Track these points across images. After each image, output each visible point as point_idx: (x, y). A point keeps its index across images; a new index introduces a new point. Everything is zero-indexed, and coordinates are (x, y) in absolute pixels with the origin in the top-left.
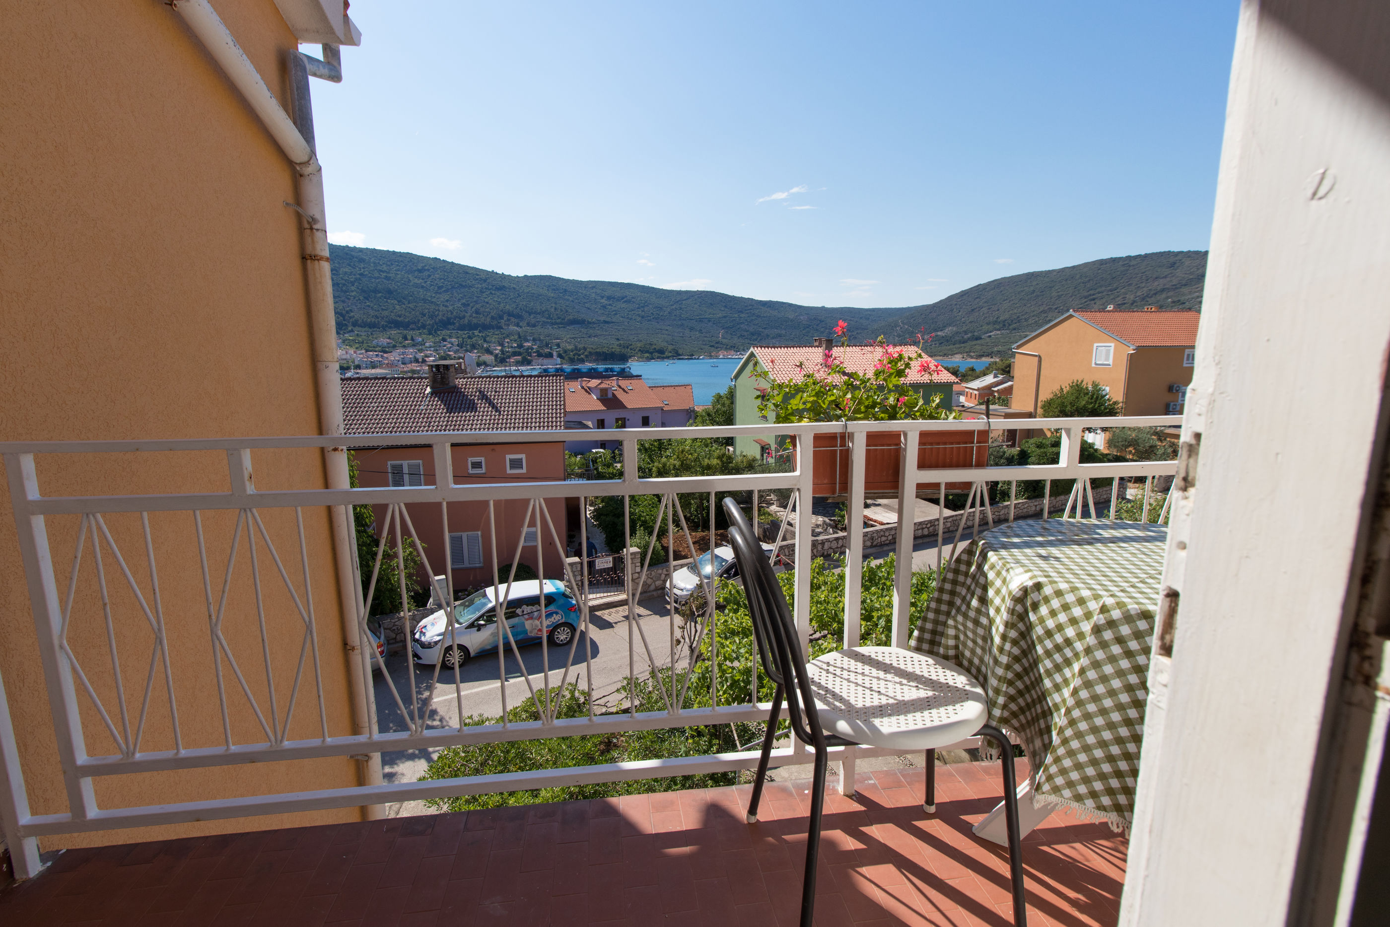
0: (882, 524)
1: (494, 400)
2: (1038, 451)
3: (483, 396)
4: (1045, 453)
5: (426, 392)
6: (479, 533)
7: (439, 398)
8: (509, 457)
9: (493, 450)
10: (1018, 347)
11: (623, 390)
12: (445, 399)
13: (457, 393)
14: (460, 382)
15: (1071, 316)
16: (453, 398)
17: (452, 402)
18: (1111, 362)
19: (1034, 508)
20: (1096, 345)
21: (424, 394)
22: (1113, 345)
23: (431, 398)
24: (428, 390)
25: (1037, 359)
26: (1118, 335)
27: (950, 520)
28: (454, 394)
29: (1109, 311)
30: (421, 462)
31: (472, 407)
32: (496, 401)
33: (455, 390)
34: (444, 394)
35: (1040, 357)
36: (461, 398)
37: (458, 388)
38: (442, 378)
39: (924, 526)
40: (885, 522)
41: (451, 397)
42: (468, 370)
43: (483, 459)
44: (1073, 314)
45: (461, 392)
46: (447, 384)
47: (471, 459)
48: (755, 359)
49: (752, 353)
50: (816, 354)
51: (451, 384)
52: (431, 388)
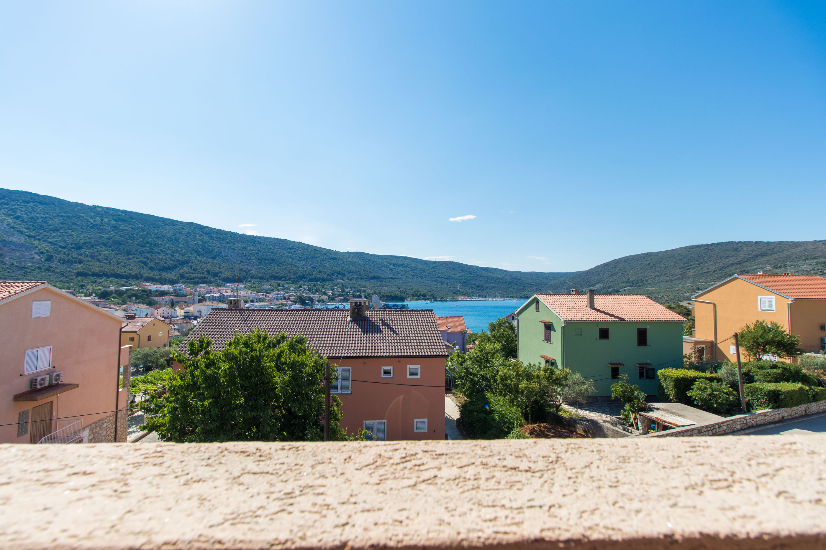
0: (679, 426)
2: (761, 372)
3: (384, 323)
4: (768, 373)
5: (348, 320)
6: (385, 421)
7: (357, 324)
8: (409, 366)
9: (399, 361)
10: (696, 297)
12: (361, 325)
14: (368, 313)
15: (736, 278)
16: (366, 324)
17: (366, 327)
18: (774, 308)
19: (777, 416)
20: (759, 297)
22: (774, 297)
23: (352, 324)
24: (349, 318)
25: (712, 305)
26: (778, 291)
27: (725, 424)
28: (366, 322)
29: (758, 275)
30: (350, 368)
31: (380, 331)
32: (394, 327)
33: (366, 319)
34: (360, 321)
35: (714, 304)
36: (371, 324)
37: (368, 318)
38: (358, 311)
39: (709, 429)
40: (680, 424)
42: (374, 306)
43: (391, 368)
44: (738, 276)
45: (370, 320)
46: (361, 315)
47: (383, 368)
48: (538, 302)
49: (536, 298)
50: (584, 299)
51: (363, 315)
52: (351, 317)
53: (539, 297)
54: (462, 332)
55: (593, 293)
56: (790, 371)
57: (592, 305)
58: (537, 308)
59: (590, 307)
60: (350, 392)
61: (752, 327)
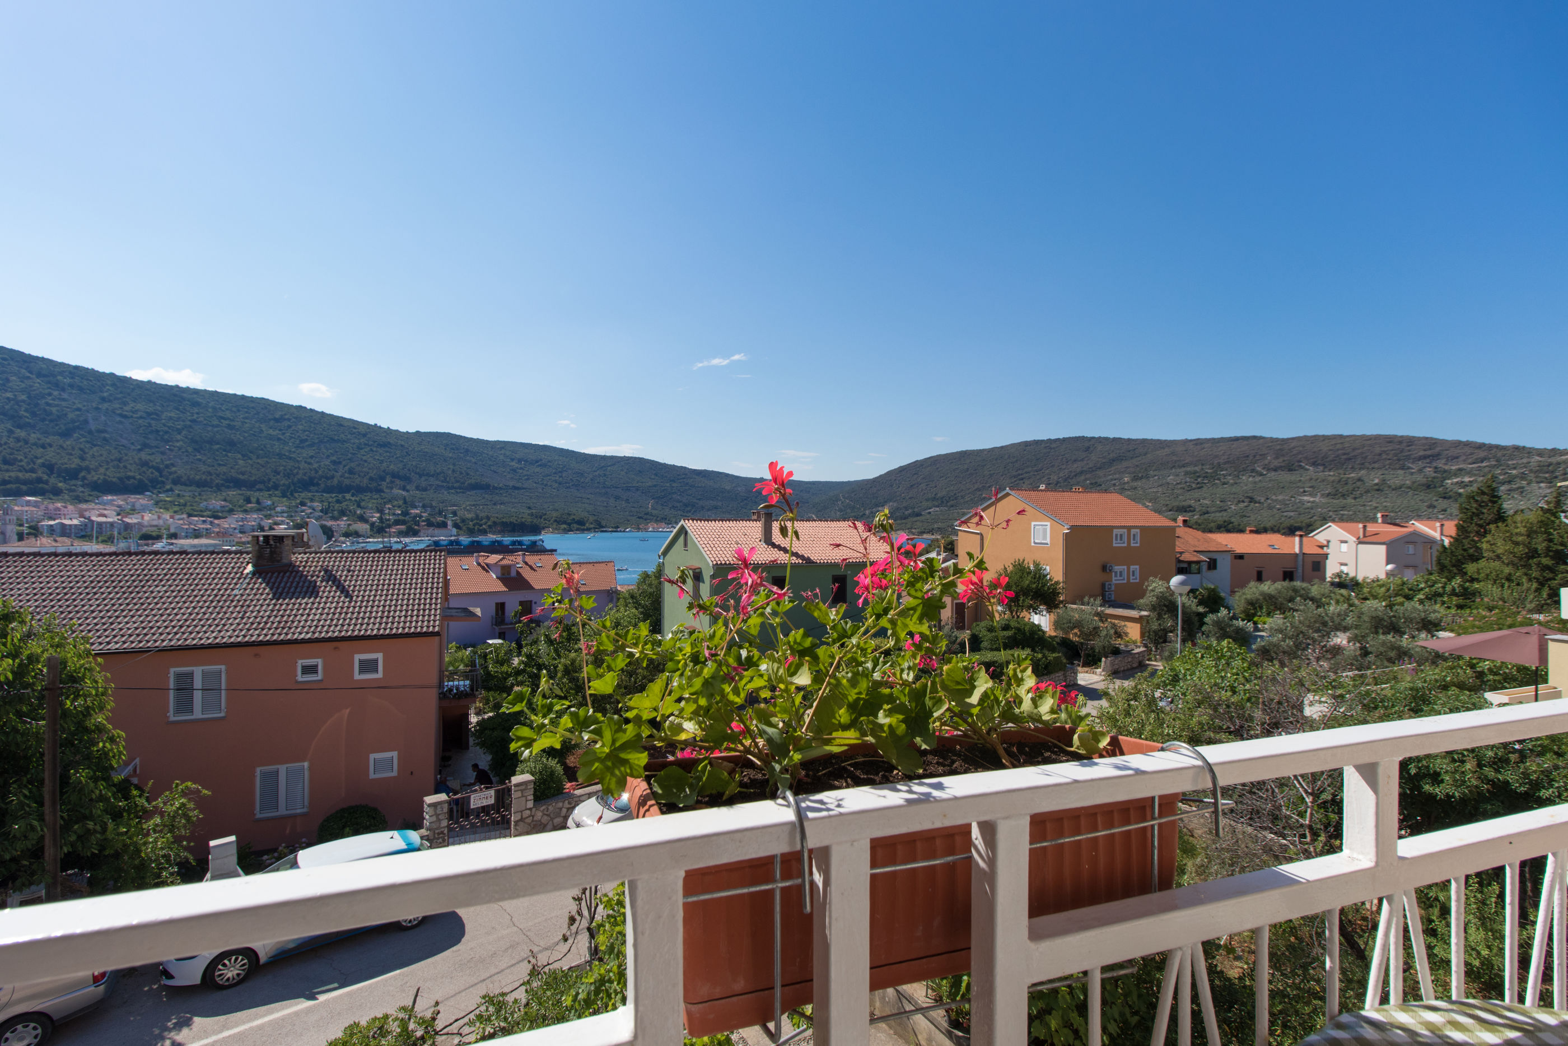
1: (345, 581)
2: (990, 635)
3: (330, 577)
4: (996, 637)
5: (246, 572)
6: (306, 764)
7: (264, 580)
8: (358, 657)
9: (336, 648)
10: (960, 525)
11: (531, 567)
12: (273, 580)
13: (292, 572)
14: (298, 558)
15: (1008, 495)
16: (285, 579)
17: (282, 585)
18: (1048, 541)
20: (1033, 523)
21: (242, 573)
22: (1048, 524)
23: (251, 579)
24: (250, 568)
25: (979, 537)
26: (1053, 514)
28: (288, 574)
29: (1041, 490)
30: (223, 667)
31: (311, 590)
32: (347, 583)
33: (290, 568)
34: (273, 573)
35: (981, 535)
36: (297, 579)
37: (295, 566)
38: (272, 553)
41: (283, 577)
42: (311, 543)
43: (319, 662)
44: (1011, 491)
45: (298, 571)
46: (278, 561)
47: (301, 663)
48: (686, 533)
49: (683, 527)
50: (754, 529)
51: (285, 561)
52: (254, 566)
53: (689, 525)
54: (608, 591)
55: (768, 518)
56: (1024, 633)
57: (768, 540)
58: (686, 545)
59: (765, 542)
60: (222, 714)
61: (1010, 569)
